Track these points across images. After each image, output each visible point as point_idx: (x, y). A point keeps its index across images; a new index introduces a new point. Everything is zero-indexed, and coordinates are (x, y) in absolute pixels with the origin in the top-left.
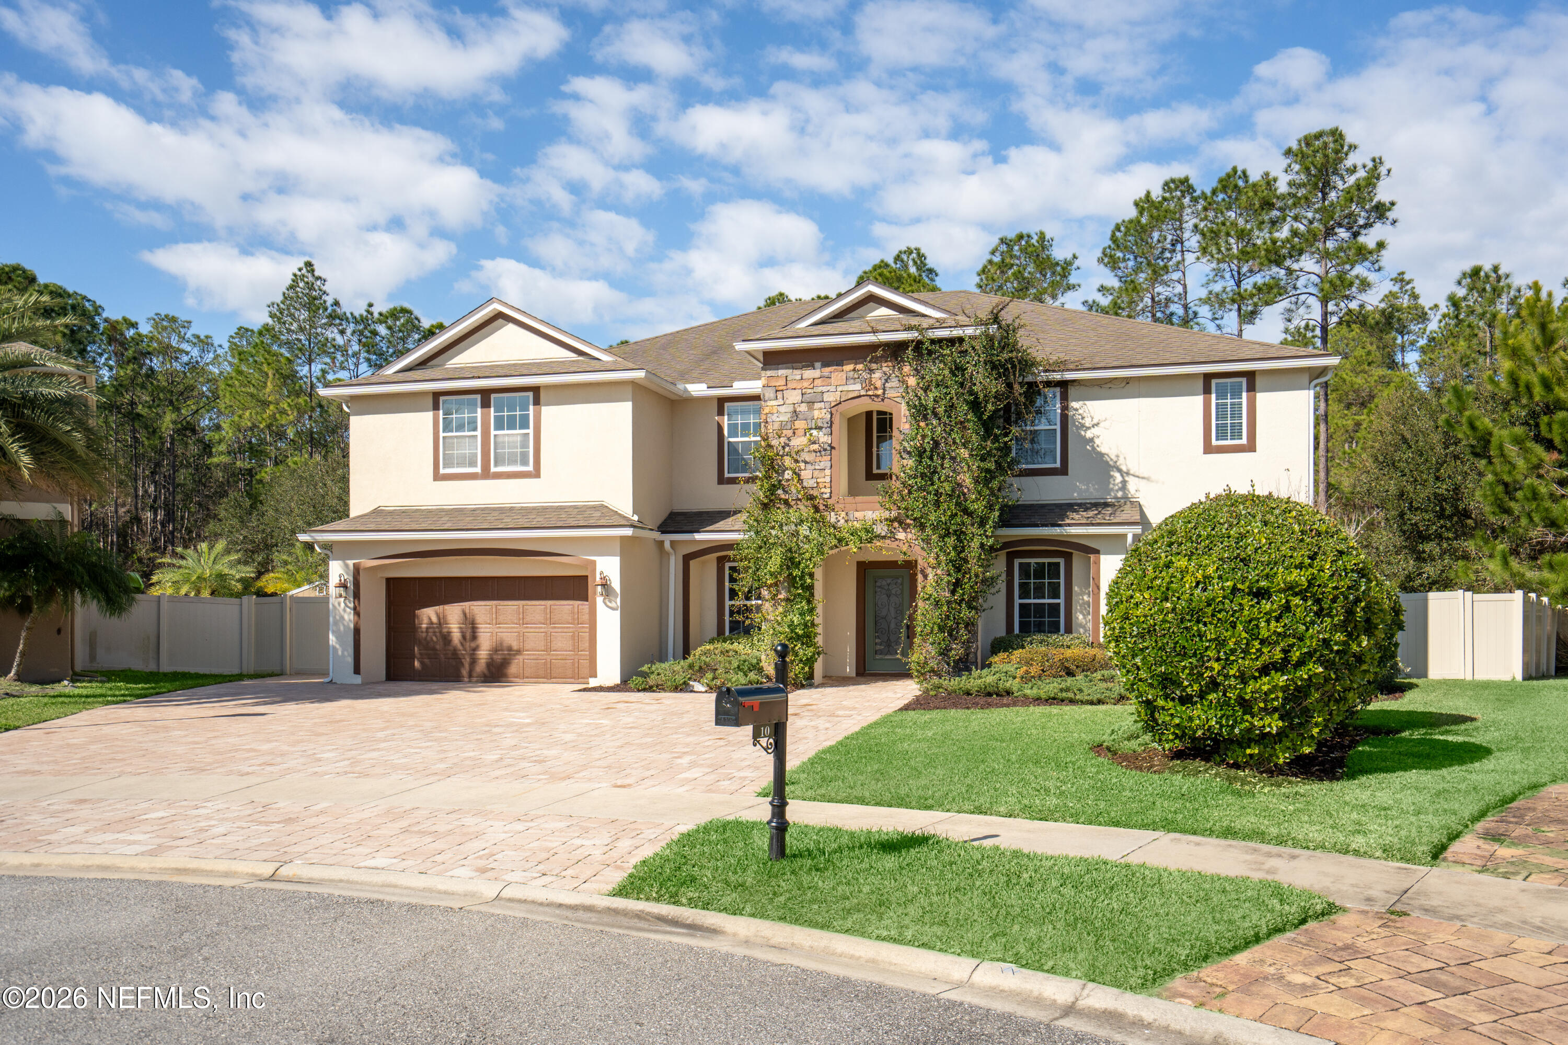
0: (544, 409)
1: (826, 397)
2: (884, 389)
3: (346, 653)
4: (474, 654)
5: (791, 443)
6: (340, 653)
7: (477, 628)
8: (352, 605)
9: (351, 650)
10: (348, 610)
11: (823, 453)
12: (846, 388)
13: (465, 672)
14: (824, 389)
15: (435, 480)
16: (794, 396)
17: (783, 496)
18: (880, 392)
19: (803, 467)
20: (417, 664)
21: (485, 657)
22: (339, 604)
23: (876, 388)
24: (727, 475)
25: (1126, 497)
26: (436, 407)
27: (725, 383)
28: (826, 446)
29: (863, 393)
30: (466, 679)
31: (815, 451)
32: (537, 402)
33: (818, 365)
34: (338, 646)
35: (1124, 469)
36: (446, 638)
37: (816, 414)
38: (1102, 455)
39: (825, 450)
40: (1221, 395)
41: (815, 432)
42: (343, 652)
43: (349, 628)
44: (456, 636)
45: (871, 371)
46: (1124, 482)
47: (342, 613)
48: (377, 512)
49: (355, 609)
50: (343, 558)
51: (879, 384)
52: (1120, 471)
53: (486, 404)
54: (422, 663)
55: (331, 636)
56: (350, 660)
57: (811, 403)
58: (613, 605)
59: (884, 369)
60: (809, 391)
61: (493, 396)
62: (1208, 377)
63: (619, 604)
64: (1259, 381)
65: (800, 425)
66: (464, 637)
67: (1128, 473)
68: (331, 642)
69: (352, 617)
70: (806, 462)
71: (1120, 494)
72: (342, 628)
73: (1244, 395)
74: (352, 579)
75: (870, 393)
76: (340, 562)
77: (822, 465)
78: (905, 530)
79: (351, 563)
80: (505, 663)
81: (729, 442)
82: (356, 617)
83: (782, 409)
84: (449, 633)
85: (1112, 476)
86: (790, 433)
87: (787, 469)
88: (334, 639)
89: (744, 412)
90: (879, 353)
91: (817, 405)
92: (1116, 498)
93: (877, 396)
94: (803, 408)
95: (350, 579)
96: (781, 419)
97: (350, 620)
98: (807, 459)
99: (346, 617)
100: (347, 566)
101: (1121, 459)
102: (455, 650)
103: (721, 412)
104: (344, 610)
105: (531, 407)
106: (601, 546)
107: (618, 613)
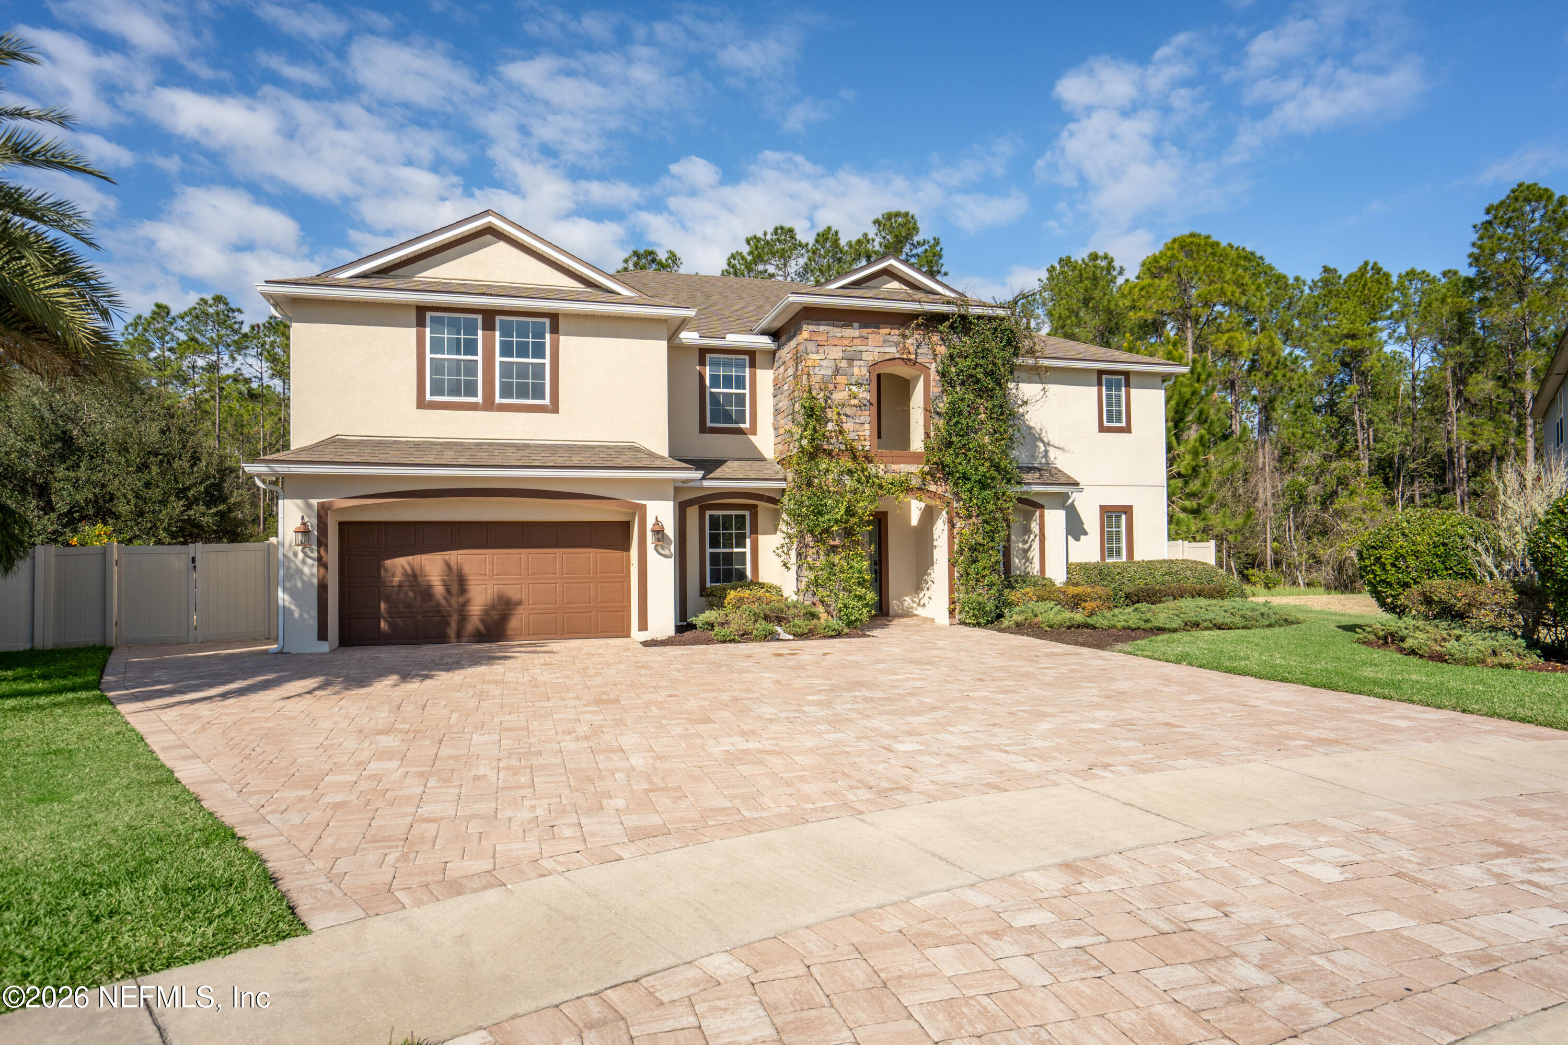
0: (563, 339)
1: (865, 356)
2: (916, 354)
3: (306, 616)
4: (462, 611)
5: (833, 397)
6: (296, 615)
7: (466, 580)
8: (315, 555)
9: (314, 613)
10: (309, 561)
11: (863, 408)
12: (882, 350)
13: (452, 632)
14: (864, 348)
15: (419, 407)
16: (836, 353)
17: (826, 447)
18: (913, 357)
19: (844, 420)
20: (383, 625)
21: (478, 613)
22: (295, 554)
23: (909, 353)
24: (709, 424)
25: (1048, 463)
26: (421, 323)
27: (716, 334)
28: (865, 402)
29: (897, 355)
30: (453, 640)
31: (855, 406)
32: (555, 330)
33: (856, 325)
34: (293, 607)
35: (1046, 440)
36: (426, 592)
37: (856, 371)
38: (1031, 428)
39: (865, 405)
40: (1109, 388)
41: (854, 388)
42: (301, 614)
43: (312, 584)
44: (439, 589)
45: (904, 336)
46: (1046, 451)
47: (300, 565)
48: (333, 442)
49: (319, 558)
50: (304, 496)
51: (912, 349)
52: (1043, 442)
53: (489, 326)
54: (389, 624)
55: (280, 594)
56: (313, 623)
57: (851, 360)
58: (666, 552)
59: (916, 336)
60: (849, 349)
61: (498, 319)
62: (1101, 373)
63: (672, 551)
64: (1133, 380)
65: (841, 379)
66: (449, 592)
67: (1049, 444)
68: (281, 602)
69: (315, 570)
70: (847, 416)
71: (1044, 461)
72: (299, 584)
73: (1123, 389)
74: (315, 521)
75: (905, 356)
76: (299, 502)
77: (862, 419)
78: (936, 483)
79: (314, 502)
80: (504, 618)
81: (711, 393)
82: (322, 570)
83: (824, 363)
84: (430, 587)
85: (1037, 446)
86: (831, 386)
87: (829, 421)
88: (287, 597)
89: (728, 365)
90: (920, 321)
91: (856, 363)
92: (1041, 463)
93: (910, 360)
94: (844, 364)
95: (312, 522)
96: (823, 372)
97: (312, 574)
98: (848, 413)
99: (306, 570)
100: (309, 506)
101: (1044, 432)
102: (438, 605)
103: (702, 363)
104: (304, 562)
105: (548, 336)
106: (654, 490)
107: (672, 561)
